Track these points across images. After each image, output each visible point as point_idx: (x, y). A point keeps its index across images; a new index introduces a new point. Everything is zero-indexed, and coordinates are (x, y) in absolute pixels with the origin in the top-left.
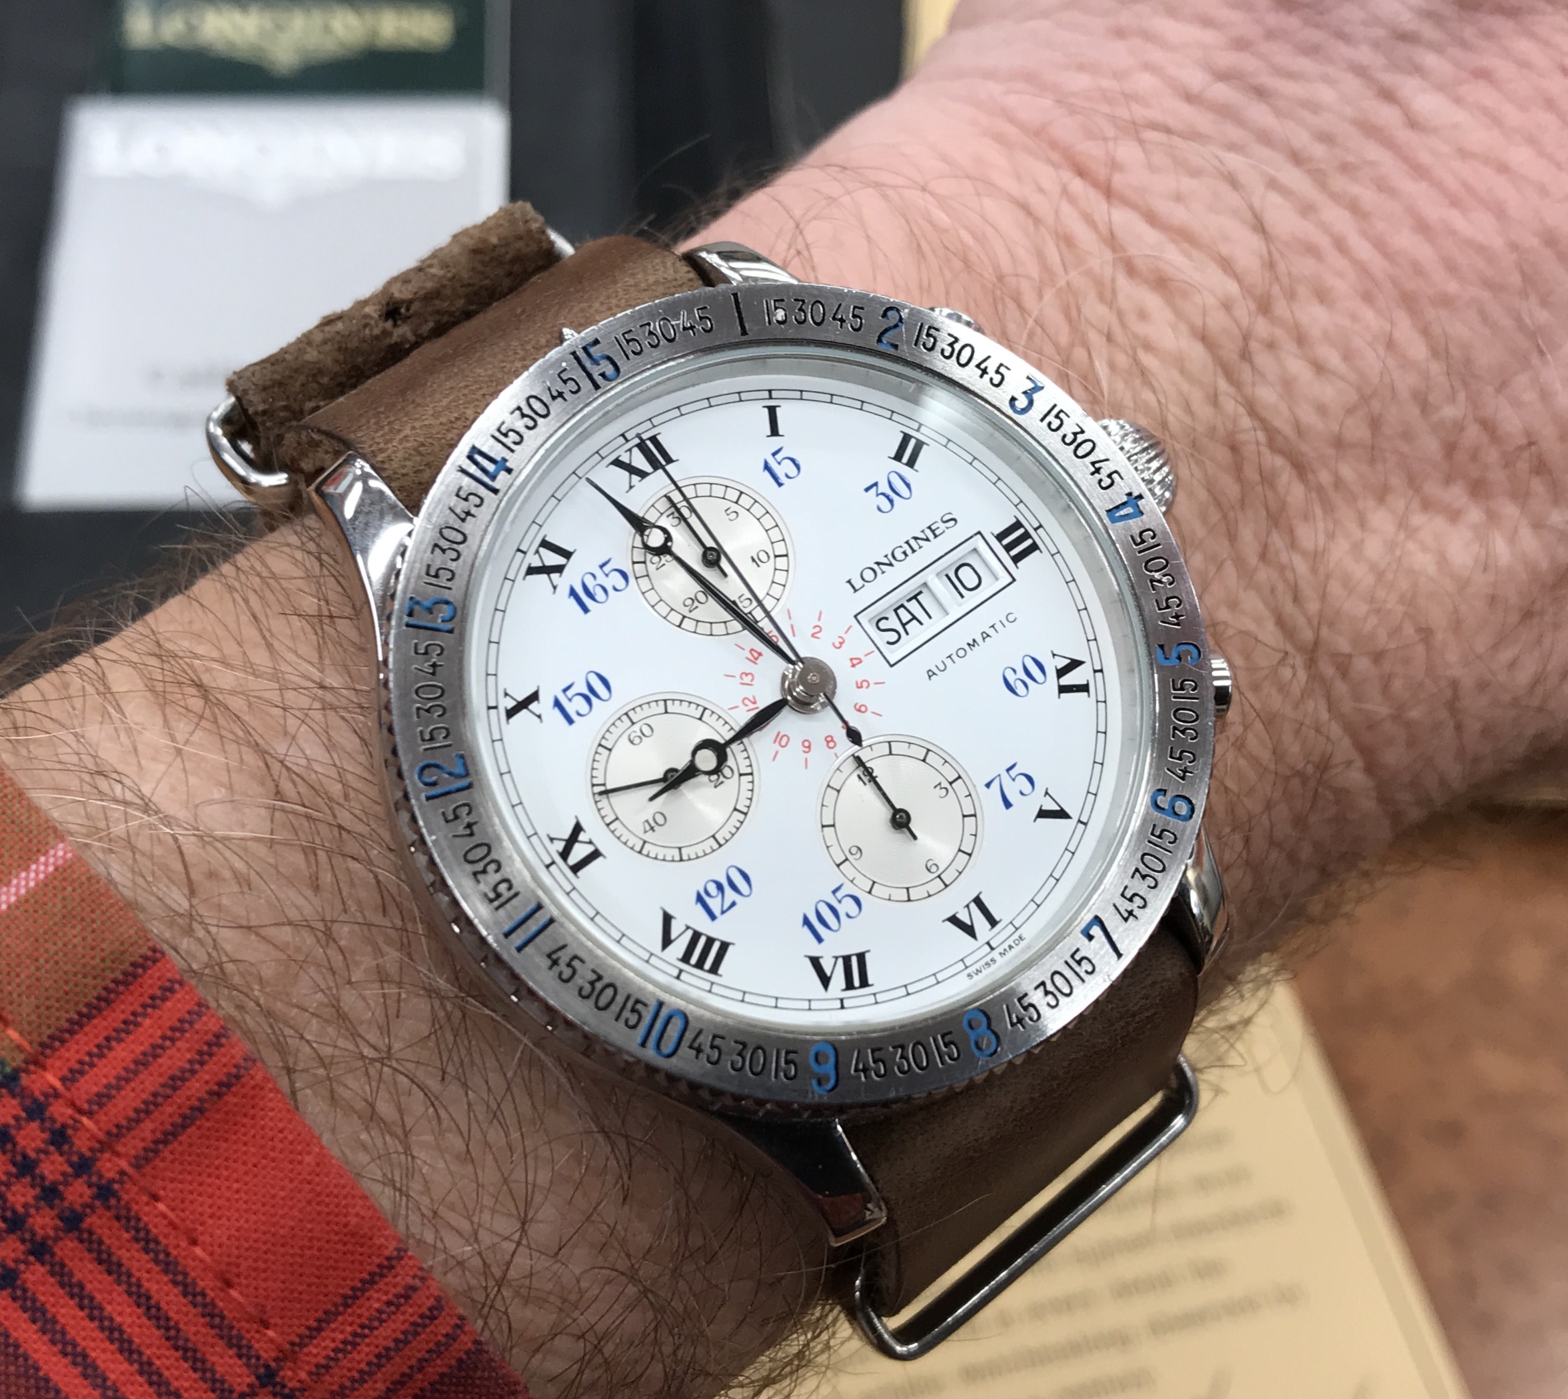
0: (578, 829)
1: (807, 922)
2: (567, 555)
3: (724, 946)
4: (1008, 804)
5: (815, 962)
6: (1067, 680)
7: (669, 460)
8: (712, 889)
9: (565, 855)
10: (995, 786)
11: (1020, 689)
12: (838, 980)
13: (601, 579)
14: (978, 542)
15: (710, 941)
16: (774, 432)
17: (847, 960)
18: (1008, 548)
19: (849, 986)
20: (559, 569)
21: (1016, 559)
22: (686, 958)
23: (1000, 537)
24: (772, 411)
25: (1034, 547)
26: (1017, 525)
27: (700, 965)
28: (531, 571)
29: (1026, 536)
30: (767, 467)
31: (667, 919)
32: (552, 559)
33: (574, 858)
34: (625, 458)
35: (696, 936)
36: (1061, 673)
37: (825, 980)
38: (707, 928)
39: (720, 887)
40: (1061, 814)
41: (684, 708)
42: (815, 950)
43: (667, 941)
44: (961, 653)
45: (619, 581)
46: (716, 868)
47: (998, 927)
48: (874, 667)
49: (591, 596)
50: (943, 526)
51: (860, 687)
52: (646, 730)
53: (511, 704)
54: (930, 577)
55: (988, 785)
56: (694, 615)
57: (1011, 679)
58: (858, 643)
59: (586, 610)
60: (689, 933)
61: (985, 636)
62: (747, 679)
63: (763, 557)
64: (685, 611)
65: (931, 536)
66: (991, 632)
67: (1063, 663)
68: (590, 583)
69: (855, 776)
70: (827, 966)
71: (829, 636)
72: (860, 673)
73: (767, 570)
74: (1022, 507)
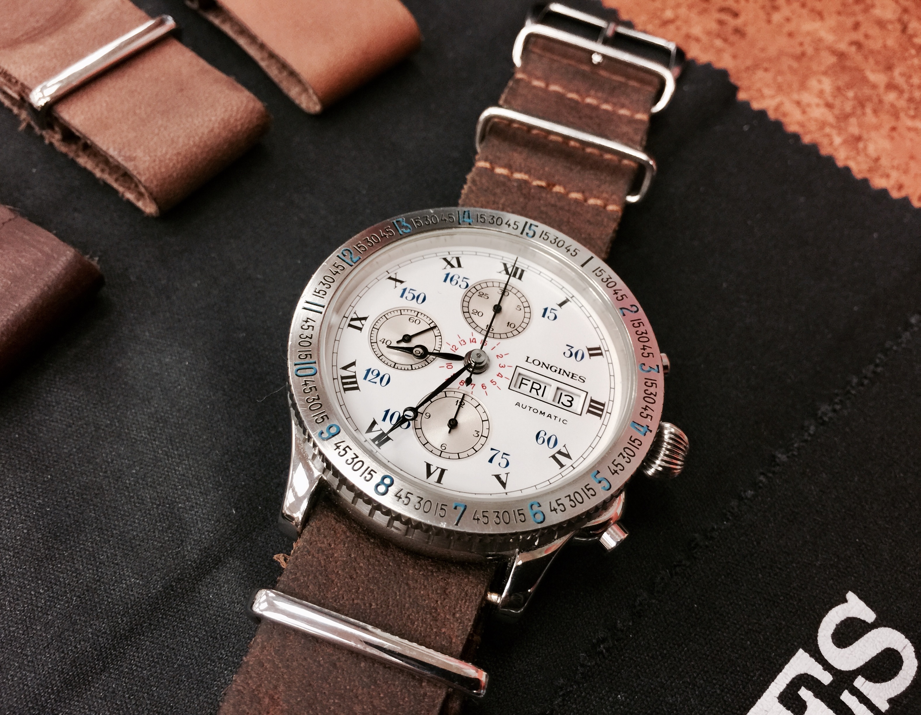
0: (365, 319)
1: (387, 412)
2: (459, 265)
3: (357, 388)
4: (491, 461)
5: (374, 423)
6: (558, 456)
7: (520, 278)
9: (352, 320)
10: (494, 452)
11: (540, 440)
12: (373, 435)
13: (460, 281)
14: (583, 394)
15: (356, 382)
16: (561, 305)
17: (383, 434)
18: (591, 406)
20: (452, 266)
21: (589, 411)
22: (343, 378)
23: (592, 401)
24: (567, 301)
25: (600, 416)
27: (344, 384)
28: (445, 259)
29: (602, 410)
30: (546, 310)
31: (353, 364)
32: (454, 262)
34: (508, 266)
35: (354, 377)
36: (560, 452)
37: (369, 431)
38: (360, 378)
39: (378, 375)
40: (504, 485)
42: (379, 420)
43: (345, 368)
44: (535, 411)
45: (464, 285)
47: (439, 485)
49: (452, 280)
50: (578, 378)
51: (492, 381)
52: (418, 322)
53: (393, 277)
54: (555, 385)
55: (492, 449)
57: (542, 434)
58: (508, 373)
59: (445, 281)
60: (354, 374)
61: (549, 416)
62: (462, 343)
63: (512, 326)
64: (471, 311)
66: (553, 418)
68: (456, 277)
69: (457, 400)
70: (375, 428)
71: (502, 361)
72: (496, 379)
73: (509, 329)
74: (611, 403)
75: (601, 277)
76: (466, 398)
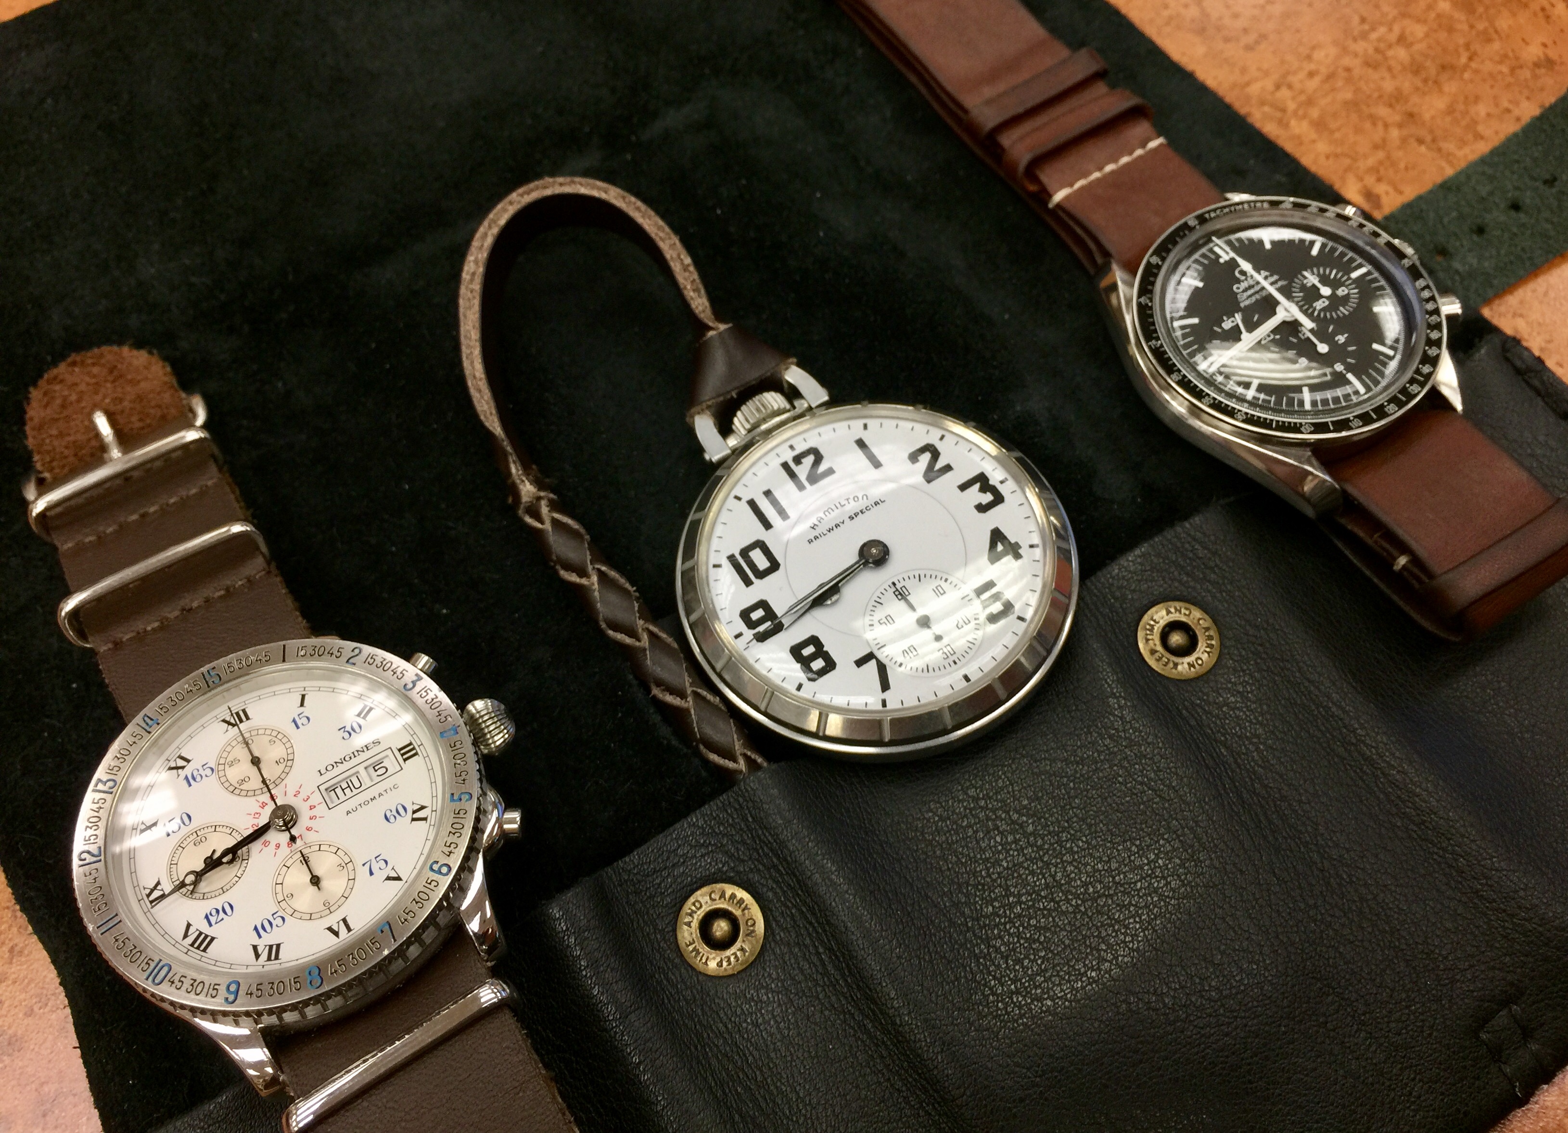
0: (158, 883)
1: (256, 928)
2: (188, 761)
3: (213, 939)
4: (371, 873)
5: (255, 948)
6: (416, 816)
7: (248, 718)
8: (214, 912)
9: (148, 896)
10: (367, 865)
11: (392, 819)
12: (264, 956)
13: (201, 772)
14: (389, 752)
15: (206, 936)
16: (302, 705)
17: (271, 947)
18: (402, 755)
19: (269, 959)
20: (183, 768)
21: (405, 760)
22: (192, 945)
23: (400, 750)
24: (303, 697)
25: (416, 754)
26: (411, 744)
27: (198, 948)
28: (171, 768)
29: (414, 749)
30: (294, 721)
31: (189, 926)
32: (181, 763)
33: (152, 897)
34: (228, 719)
35: (201, 933)
36: (414, 812)
37: (257, 956)
38: (206, 929)
39: (218, 911)
40: (398, 879)
41: (224, 830)
42: (256, 941)
43: (186, 936)
44: (367, 803)
45: (209, 772)
46: (218, 903)
47: (351, 933)
48: (321, 810)
49: (194, 779)
50: (372, 745)
51: (311, 819)
52: (203, 839)
53: (143, 827)
54: (361, 769)
55: (364, 865)
56: (241, 787)
57: (388, 814)
58: (316, 798)
59: (190, 785)
60: (198, 932)
61: (380, 795)
62: (257, 816)
63: (282, 761)
64: (237, 786)
65: (365, 749)
66: (384, 793)
67: (416, 807)
68: (195, 773)
69: (299, 861)
70: (260, 950)
71: (303, 795)
72: (313, 812)
73: (282, 766)
74: (415, 736)
75: (308, 653)
76: (304, 852)
